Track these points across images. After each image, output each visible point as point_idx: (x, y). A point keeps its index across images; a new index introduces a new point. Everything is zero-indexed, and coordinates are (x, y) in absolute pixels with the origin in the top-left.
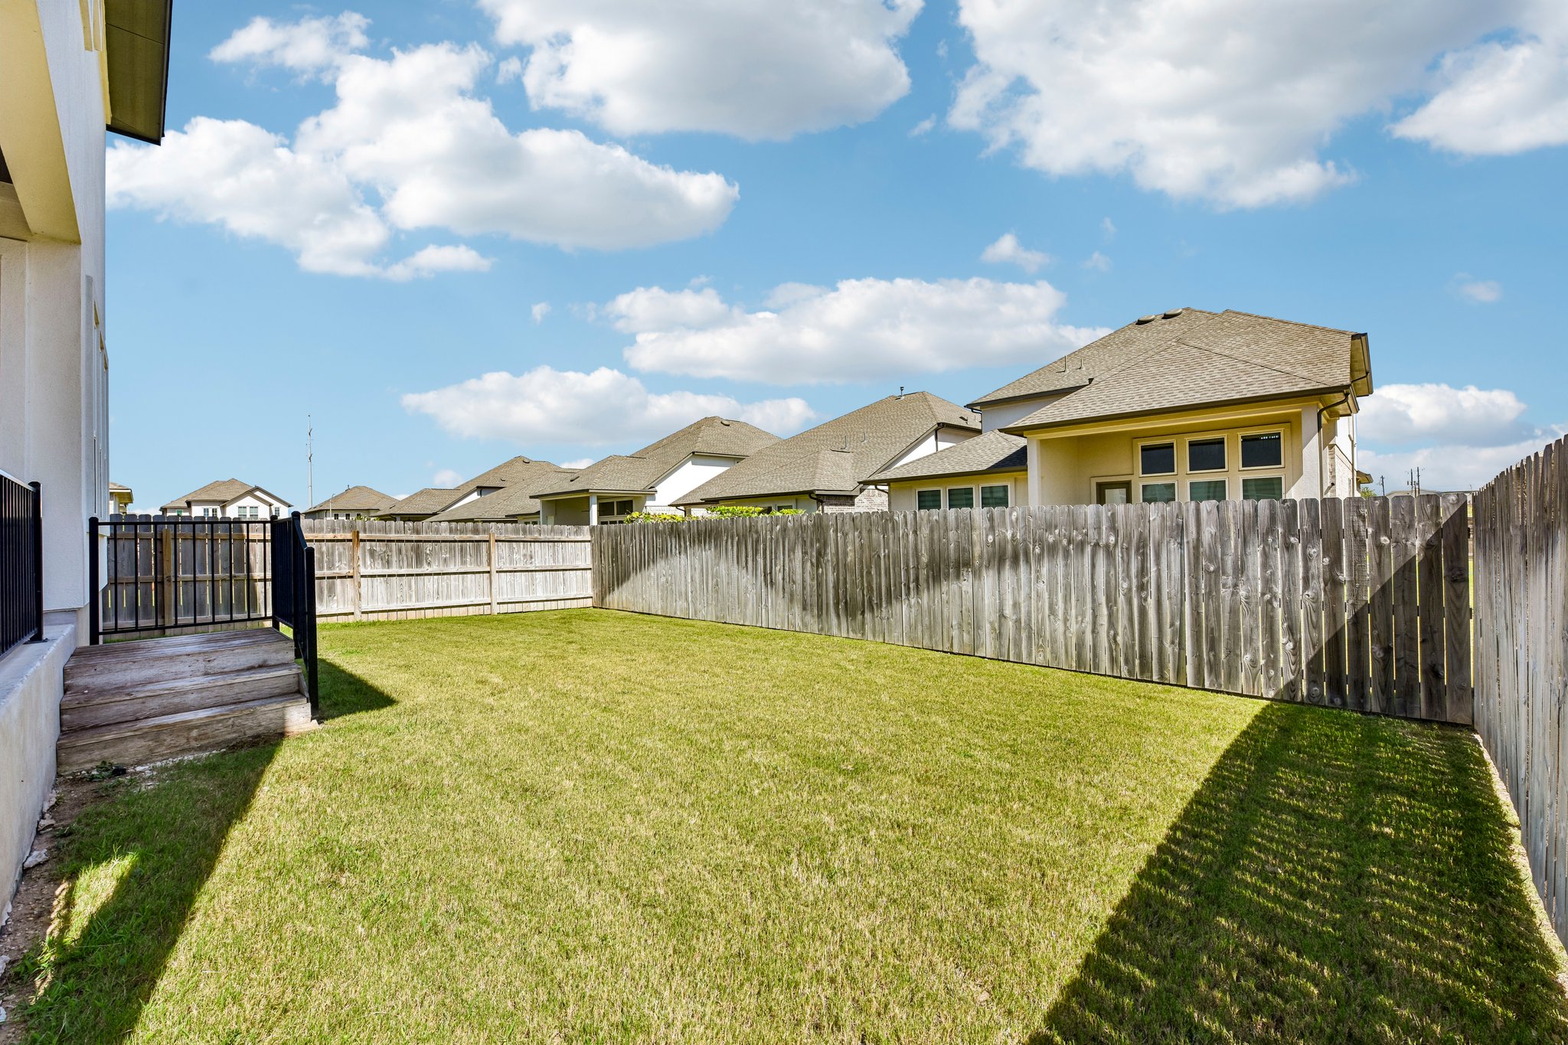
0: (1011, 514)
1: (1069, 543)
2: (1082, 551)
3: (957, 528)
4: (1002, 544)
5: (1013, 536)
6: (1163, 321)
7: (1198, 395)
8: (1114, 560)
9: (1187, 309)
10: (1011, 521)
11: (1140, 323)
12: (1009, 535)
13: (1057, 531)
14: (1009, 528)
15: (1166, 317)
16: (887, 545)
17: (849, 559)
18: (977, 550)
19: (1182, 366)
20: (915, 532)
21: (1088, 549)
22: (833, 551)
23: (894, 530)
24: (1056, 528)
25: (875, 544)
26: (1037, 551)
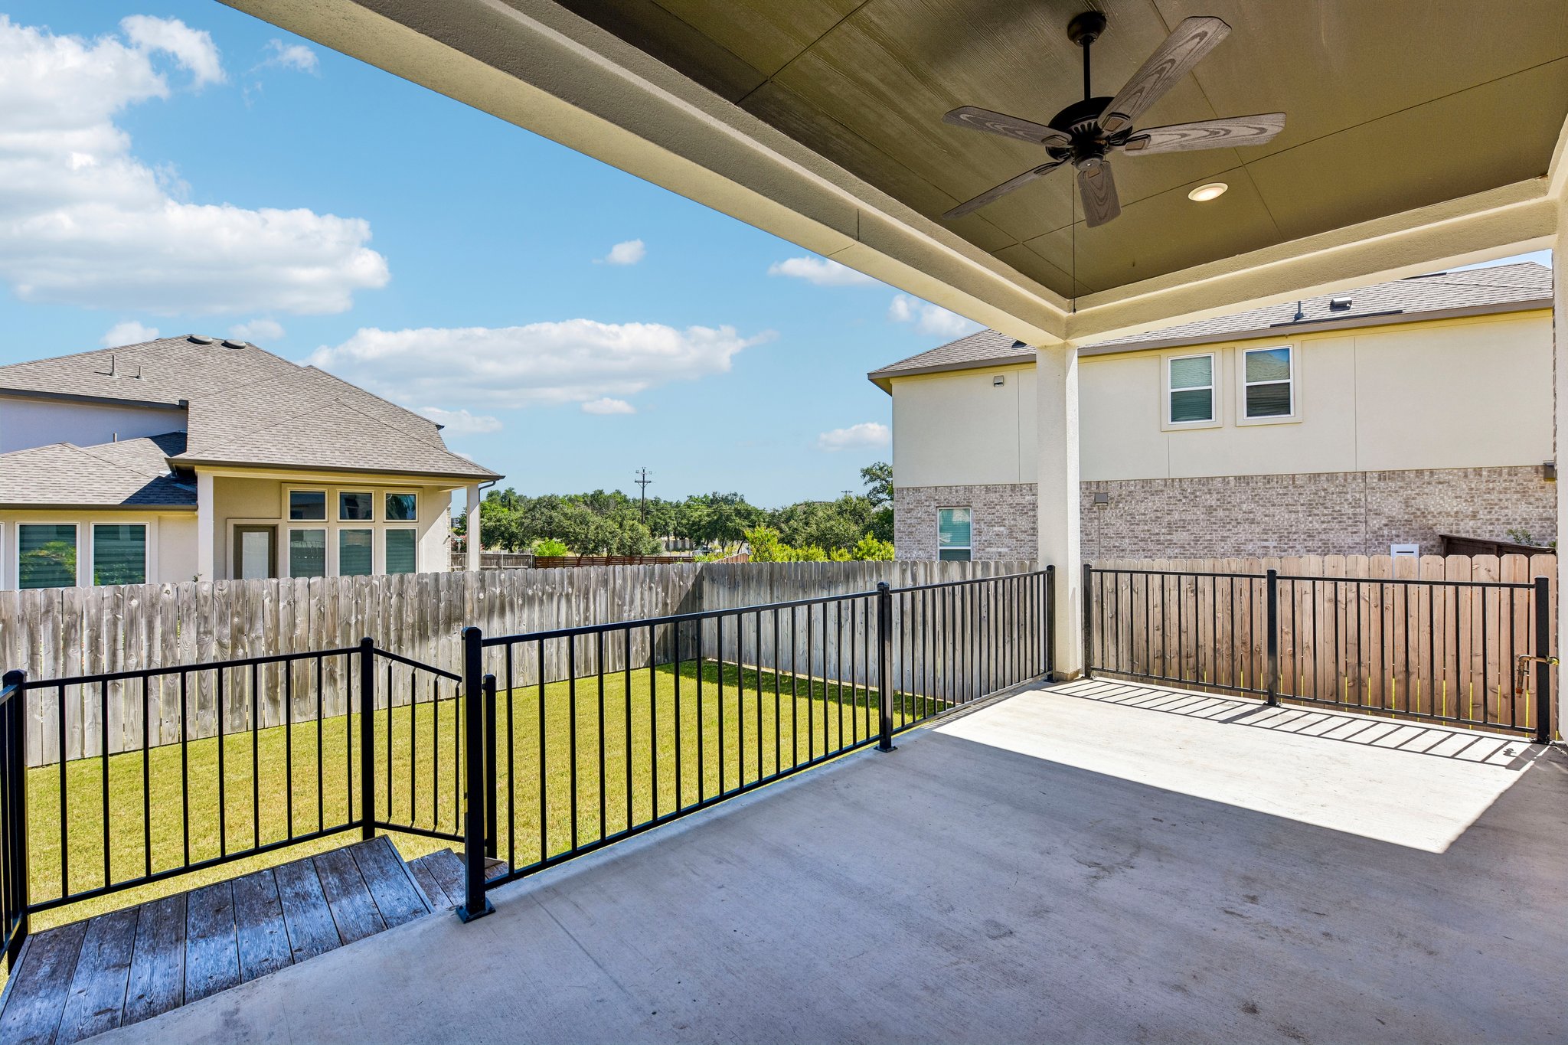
0: (499, 576)
1: (543, 594)
2: (552, 599)
3: (449, 587)
4: (492, 599)
5: (501, 592)
8: (571, 603)
10: (500, 580)
12: (498, 591)
13: (535, 587)
14: (497, 586)
16: (360, 610)
17: (298, 632)
18: (468, 607)
20: (400, 595)
21: (555, 599)
22: (269, 623)
23: (372, 596)
24: (534, 584)
25: (342, 610)
26: (520, 602)
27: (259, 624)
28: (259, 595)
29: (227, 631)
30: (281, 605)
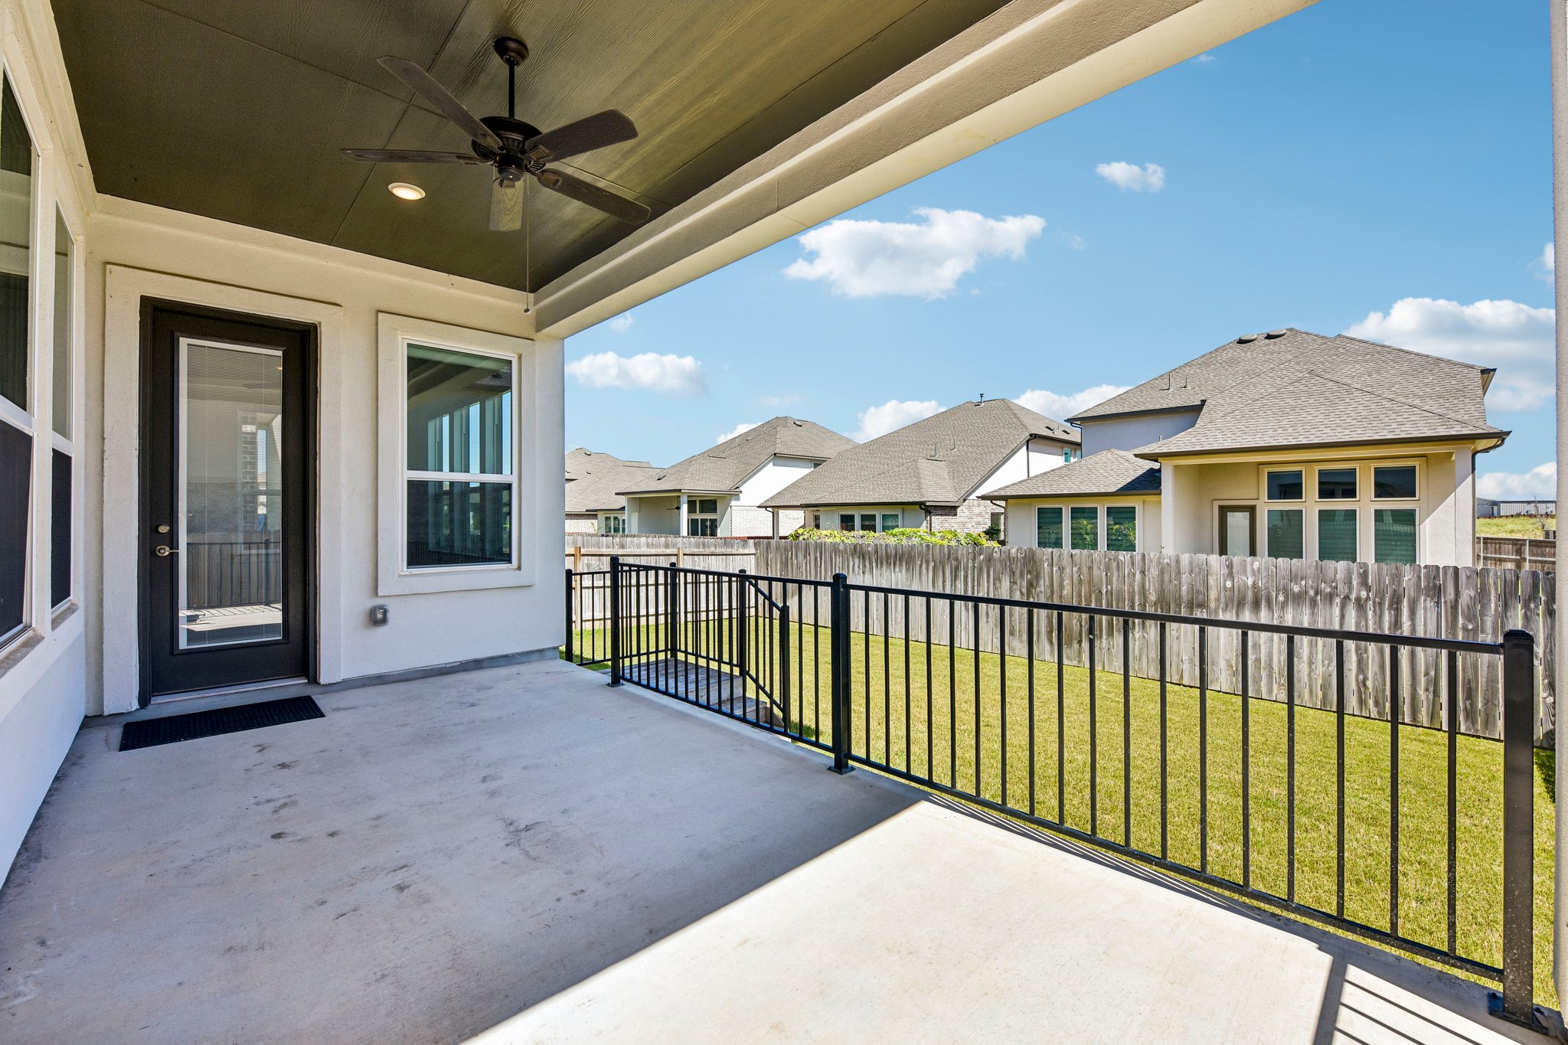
0: (1252, 564)
1: (1317, 593)
2: (1331, 602)
3: (1191, 572)
4: (1242, 589)
5: (1254, 584)
6: (1267, 341)
7: (1347, 432)
8: (1366, 613)
9: (1291, 330)
10: (1253, 570)
11: (1241, 342)
12: (1250, 582)
13: (1303, 583)
14: (1249, 575)
15: (1269, 337)
16: (1109, 582)
17: (1065, 592)
18: (1213, 594)
19: (1322, 400)
20: (1143, 572)
21: (1338, 600)
22: (1047, 583)
23: (1118, 569)
24: (1302, 579)
25: (1096, 580)
26: (1281, 598)
27: (1042, 582)
28: (1041, 560)
29: (1025, 584)
30: (1054, 569)
